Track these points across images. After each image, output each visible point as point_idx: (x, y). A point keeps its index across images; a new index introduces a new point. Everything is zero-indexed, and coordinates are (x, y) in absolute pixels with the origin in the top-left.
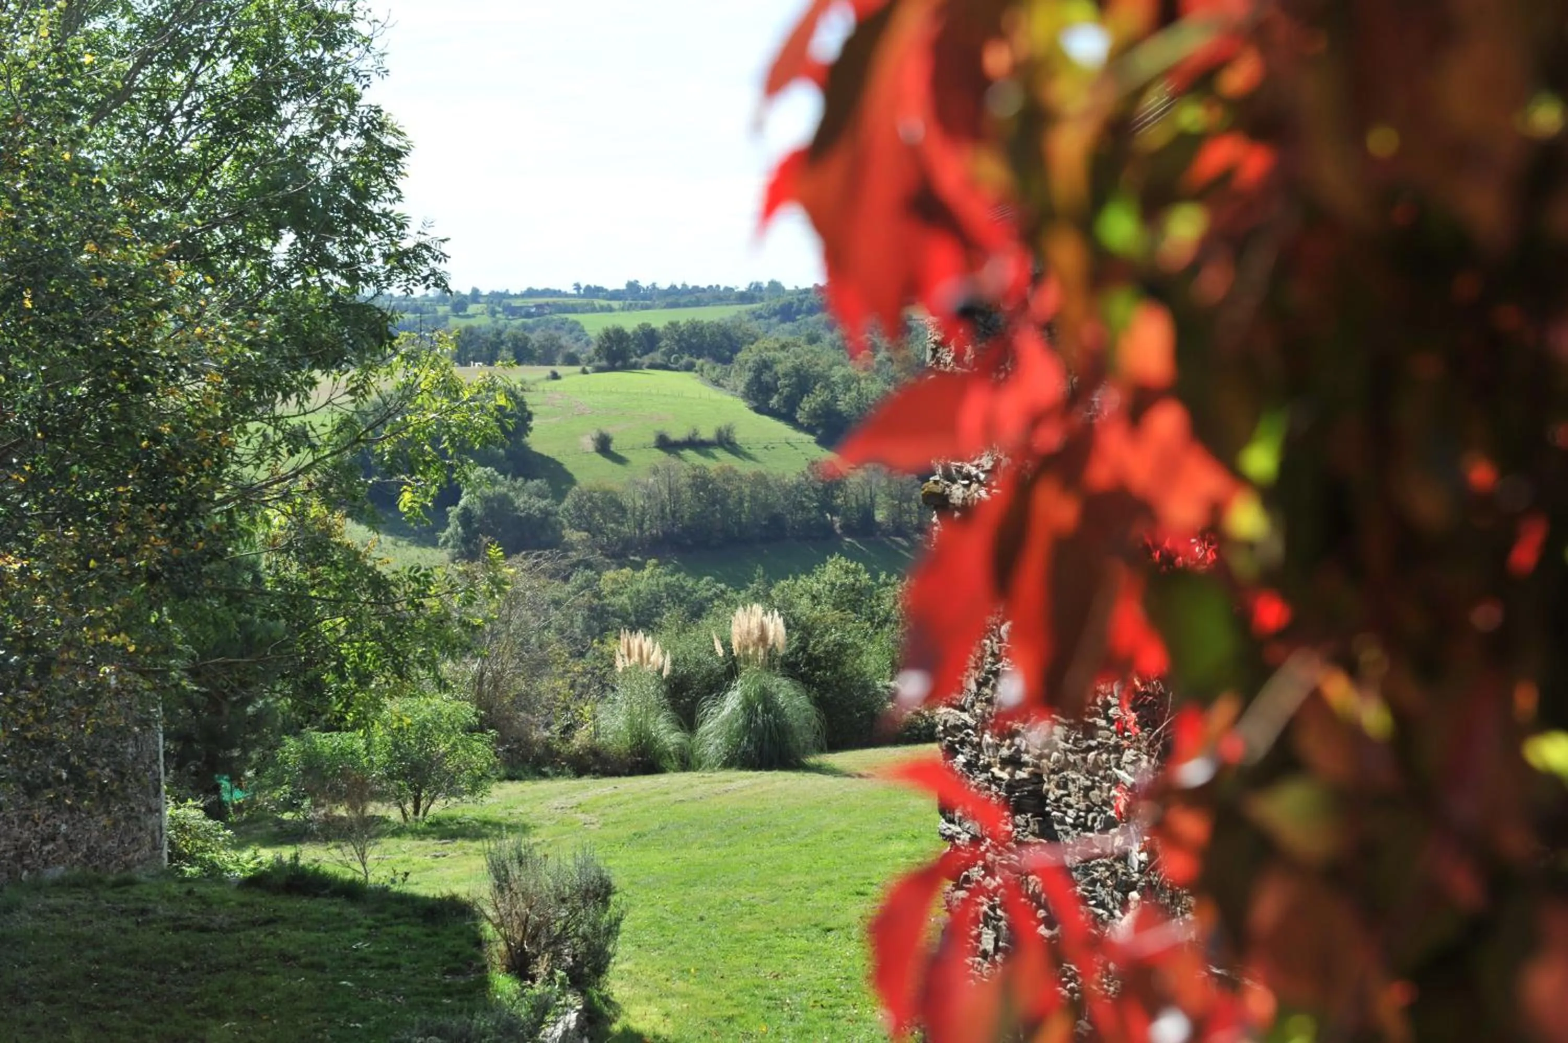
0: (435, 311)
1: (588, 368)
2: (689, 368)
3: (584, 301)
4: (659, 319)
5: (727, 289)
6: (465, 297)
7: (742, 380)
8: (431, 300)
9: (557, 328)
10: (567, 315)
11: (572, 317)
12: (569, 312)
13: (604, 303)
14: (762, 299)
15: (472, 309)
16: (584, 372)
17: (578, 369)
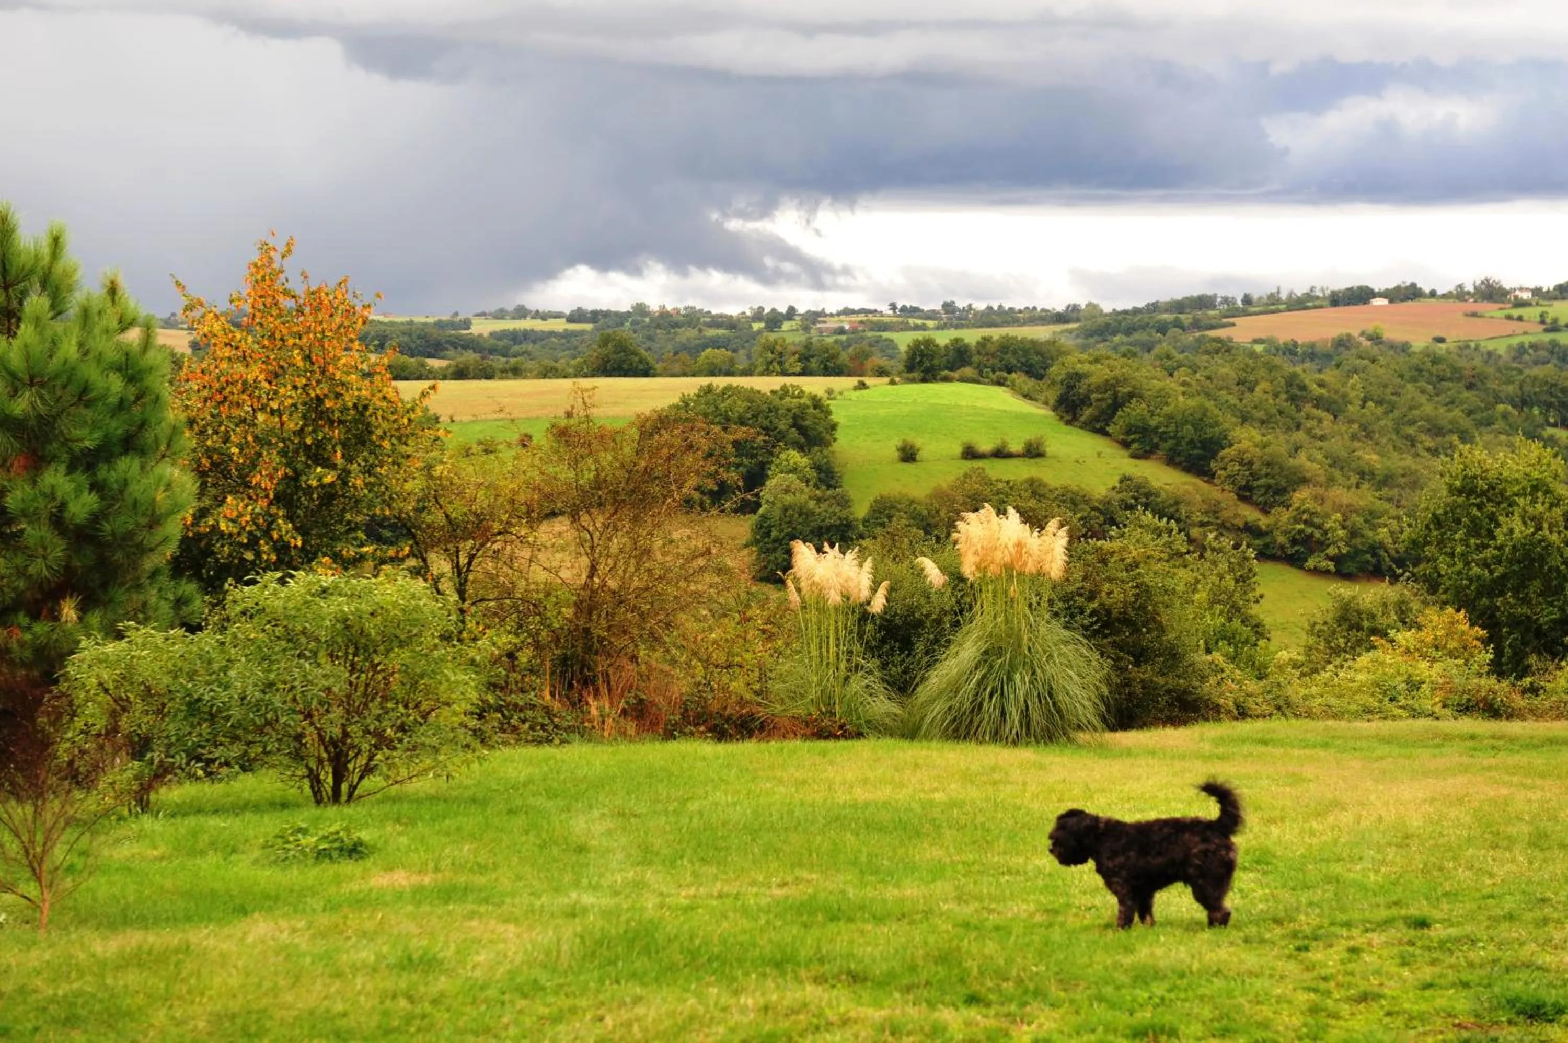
0: (751, 327)
1: (897, 379)
2: (1000, 383)
3: (900, 319)
4: (971, 337)
5: (1043, 310)
6: (781, 314)
7: (1052, 395)
8: (747, 317)
9: (871, 345)
10: (882, 334)
11: (886, 335)
12: (884, 331)
13: (919, 322)
14: (1078, 320)
15: (786, 326)
16: (892, 383)
17: (886, 380)
